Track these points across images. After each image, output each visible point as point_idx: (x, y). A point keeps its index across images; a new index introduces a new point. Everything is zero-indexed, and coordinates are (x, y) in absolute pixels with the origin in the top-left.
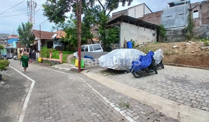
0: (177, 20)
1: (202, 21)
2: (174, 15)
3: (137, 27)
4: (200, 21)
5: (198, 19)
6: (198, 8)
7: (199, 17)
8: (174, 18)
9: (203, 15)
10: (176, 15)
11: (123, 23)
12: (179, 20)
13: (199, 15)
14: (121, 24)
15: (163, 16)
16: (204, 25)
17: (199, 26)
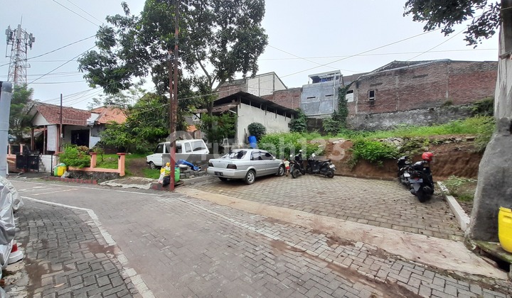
0: (323, 104)
1: (359, 107)
2: (318, 95)
3: (264, 112)
4: (356, 107)
5: (353, 103)
6: (353, 88)
7: (355, 102)
8: (319, 100)
9: (361, 97)
10: (322, 95)
11: (242, 104)
12: (325, 105)
13: (355, 98)
14: (239, 106)
15: (304, 96)
16: (361, 113)
17: (353, 115)
